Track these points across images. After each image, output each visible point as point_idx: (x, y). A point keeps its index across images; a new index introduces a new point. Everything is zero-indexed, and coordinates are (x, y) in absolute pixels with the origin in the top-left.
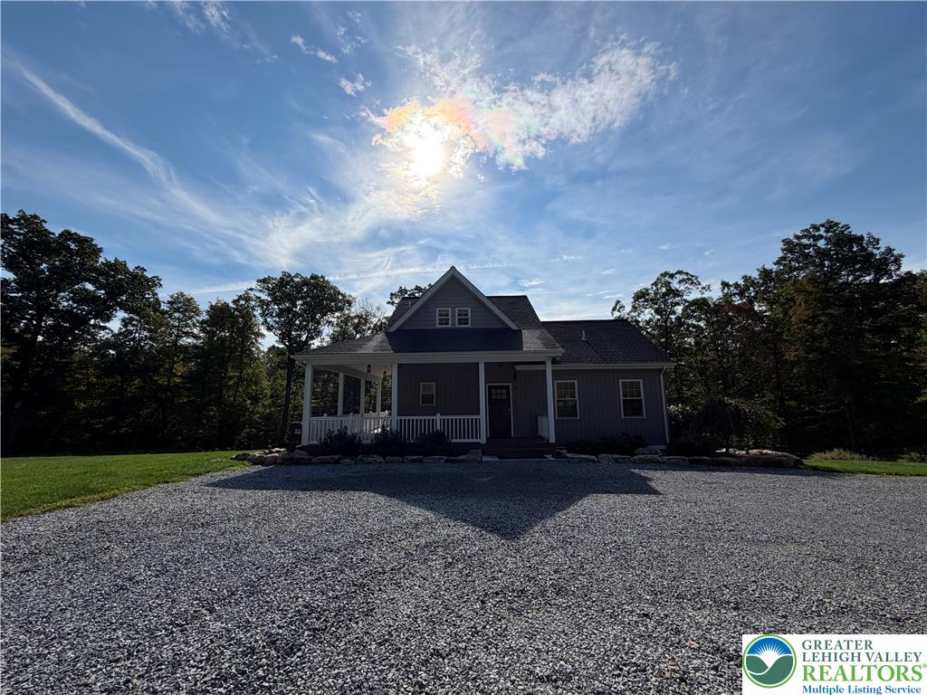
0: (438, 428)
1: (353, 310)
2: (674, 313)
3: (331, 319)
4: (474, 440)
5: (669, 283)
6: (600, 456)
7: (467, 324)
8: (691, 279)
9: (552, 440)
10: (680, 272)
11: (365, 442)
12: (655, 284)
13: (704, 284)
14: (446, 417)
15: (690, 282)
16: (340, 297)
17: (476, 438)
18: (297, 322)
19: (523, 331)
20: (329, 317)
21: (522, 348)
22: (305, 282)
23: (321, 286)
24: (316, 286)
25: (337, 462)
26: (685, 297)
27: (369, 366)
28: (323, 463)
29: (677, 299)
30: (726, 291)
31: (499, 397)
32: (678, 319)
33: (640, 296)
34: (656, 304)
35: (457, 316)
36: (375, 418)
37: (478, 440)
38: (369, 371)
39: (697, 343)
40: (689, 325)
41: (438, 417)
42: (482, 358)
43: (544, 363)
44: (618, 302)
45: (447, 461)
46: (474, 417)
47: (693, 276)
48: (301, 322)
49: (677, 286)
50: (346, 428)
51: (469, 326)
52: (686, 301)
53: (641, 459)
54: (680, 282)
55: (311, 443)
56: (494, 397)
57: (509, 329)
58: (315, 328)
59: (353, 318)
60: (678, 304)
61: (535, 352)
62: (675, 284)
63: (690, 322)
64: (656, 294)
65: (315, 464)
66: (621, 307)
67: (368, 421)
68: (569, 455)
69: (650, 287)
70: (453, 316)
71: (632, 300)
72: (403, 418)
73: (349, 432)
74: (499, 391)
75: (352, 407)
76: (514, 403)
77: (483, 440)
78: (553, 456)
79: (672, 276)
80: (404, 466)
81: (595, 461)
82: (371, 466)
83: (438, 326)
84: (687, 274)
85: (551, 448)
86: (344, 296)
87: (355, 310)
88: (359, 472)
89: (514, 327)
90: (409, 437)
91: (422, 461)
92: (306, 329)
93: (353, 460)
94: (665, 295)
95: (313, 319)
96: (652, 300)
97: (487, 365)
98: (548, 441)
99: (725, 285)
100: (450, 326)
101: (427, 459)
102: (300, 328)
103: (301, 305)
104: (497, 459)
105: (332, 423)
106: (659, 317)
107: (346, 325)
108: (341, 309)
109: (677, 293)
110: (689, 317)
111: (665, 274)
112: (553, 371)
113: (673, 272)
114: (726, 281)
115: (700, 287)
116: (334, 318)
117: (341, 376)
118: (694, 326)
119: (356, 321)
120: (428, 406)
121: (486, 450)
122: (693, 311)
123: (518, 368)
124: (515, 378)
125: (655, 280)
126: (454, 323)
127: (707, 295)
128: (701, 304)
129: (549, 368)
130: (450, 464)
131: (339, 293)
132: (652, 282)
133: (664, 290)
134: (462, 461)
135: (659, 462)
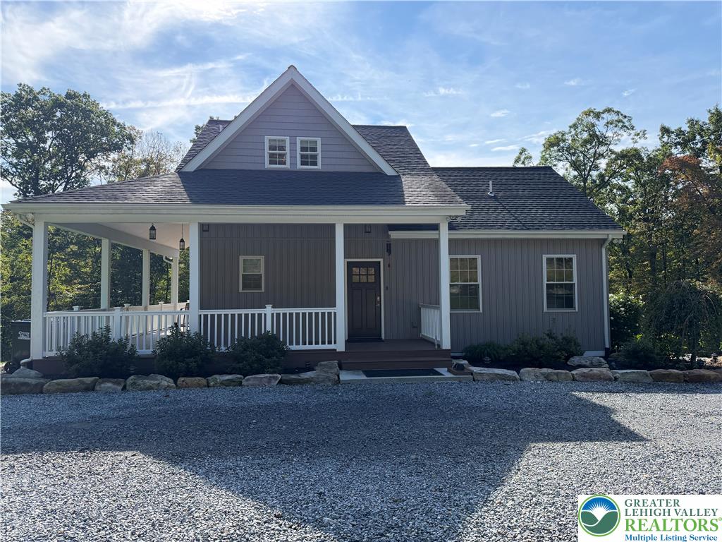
0: (269, 328)
1: (137, 150)
2: (597, 168)
3: (103, 163)
4: (327, 346)
5: (593, 125)
6: (522, 370)
7: (315, 164)
8: (622, 122)
9: (446, 344)
10: (609, 111)
11: (144, 351)
12: (575, 126)
13: (638, 129)
14: (281, 311)
15: (620, 124)
16: (116, 129)
17: (330, 343)
18: (48, 166)
19: (403, 178)
20: (100, 160)
21: (404, 203)
22: (58, 104)
23: (84, 111)
24: (76, 109)
25: (91, 388)
26: (611, 147)
27: (153, 228)
28: (65, 390)
29: (602, 149)
30: (665, 139)
31: (364, 279)
32: (601, 176)
33: (553, 143)
34: (573, 154)
35: (299, 152)
36: (166, 313)
37: (332, 346)
38: (153, 237)
39: (622, 212)
40: (613, 187)
41: (269, 310)
42: (340, 216)
43: (435, 227)
44: (523, 151)
45: (281, 382)
46: (326, 310)
47: (625, 117)
48: (54, 166)
49: (604, 131)
50: (108, 329)
51: (318, 167)
52: (613, 152)
53: (584, 376)
54: (607, 124)
55: (48, 354)
56: (355, 279)
57: (381, 174)
58: (78, 176)
59: (137, 163)
60: (602, 156)
61: (425, 209)
62: (600, 128)
63: (614, 181)
64: (574, 140)
65: (50, 392)
66: (525, 158)
67: (156, 318)
68: (475, 369)
69: (567, 130)
70: (293, 150)
71: (543, 149)
72: (209, 312)
73: (114, 336)
74: (363, 271)
75: (126, 293)
76: (386, 288)
77: (340, 346)
78: (449, 371)
79: (598, 115)
80: (208, 392)
81: (514, 379)
82: (149, 396)
83: (268, 166)
84: (618, 113)
85: (445, 357)
86: (122, 127)
87: (139, 152)
88: (126, 407)
89: (388, 170)
90: (219, 344)
91: (240, 384)
92: (63, 177)
93: (119, 384)
94: (586, 142)
95: (74, 160)
96: (569, 149)
97: (348, 228)
98: (439, 346)
99: (665, 131)
100: (287, 166)
101: (250, 380)
102: (53, 176)
103: (54, 139)
104: (364, 377)
105: (88, 322)
106: (576, 173)
107: (128, 172)
108: (117, 148)
109: (602, 141)
110: (613, 175)
111: (588, 113)
112: (450, 241)
113: (599, 109)
114: (667, 125)
115: (633, 132)
116: (108, 161)
117: (105, 243)
118: (620, 188)
119: (143, 167)
120: (253, 291)
121: (344, 361)
122: (621, 167)
123: (394, 235)
124: (389, 251)
125: (573, 121)
126: (292, 162)
127: (640, 144)
128: (631, 157)
129: (444, 235)
130: (287, 388)
131: (114, 123)
132: (571, 124)
133: (585, 135)
134: (308, 381)
135: (610, 380)
